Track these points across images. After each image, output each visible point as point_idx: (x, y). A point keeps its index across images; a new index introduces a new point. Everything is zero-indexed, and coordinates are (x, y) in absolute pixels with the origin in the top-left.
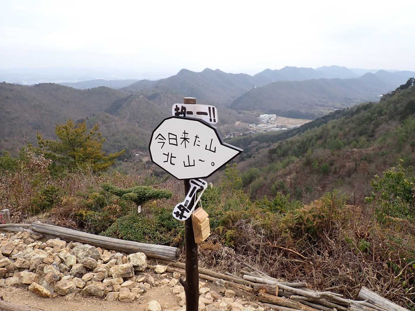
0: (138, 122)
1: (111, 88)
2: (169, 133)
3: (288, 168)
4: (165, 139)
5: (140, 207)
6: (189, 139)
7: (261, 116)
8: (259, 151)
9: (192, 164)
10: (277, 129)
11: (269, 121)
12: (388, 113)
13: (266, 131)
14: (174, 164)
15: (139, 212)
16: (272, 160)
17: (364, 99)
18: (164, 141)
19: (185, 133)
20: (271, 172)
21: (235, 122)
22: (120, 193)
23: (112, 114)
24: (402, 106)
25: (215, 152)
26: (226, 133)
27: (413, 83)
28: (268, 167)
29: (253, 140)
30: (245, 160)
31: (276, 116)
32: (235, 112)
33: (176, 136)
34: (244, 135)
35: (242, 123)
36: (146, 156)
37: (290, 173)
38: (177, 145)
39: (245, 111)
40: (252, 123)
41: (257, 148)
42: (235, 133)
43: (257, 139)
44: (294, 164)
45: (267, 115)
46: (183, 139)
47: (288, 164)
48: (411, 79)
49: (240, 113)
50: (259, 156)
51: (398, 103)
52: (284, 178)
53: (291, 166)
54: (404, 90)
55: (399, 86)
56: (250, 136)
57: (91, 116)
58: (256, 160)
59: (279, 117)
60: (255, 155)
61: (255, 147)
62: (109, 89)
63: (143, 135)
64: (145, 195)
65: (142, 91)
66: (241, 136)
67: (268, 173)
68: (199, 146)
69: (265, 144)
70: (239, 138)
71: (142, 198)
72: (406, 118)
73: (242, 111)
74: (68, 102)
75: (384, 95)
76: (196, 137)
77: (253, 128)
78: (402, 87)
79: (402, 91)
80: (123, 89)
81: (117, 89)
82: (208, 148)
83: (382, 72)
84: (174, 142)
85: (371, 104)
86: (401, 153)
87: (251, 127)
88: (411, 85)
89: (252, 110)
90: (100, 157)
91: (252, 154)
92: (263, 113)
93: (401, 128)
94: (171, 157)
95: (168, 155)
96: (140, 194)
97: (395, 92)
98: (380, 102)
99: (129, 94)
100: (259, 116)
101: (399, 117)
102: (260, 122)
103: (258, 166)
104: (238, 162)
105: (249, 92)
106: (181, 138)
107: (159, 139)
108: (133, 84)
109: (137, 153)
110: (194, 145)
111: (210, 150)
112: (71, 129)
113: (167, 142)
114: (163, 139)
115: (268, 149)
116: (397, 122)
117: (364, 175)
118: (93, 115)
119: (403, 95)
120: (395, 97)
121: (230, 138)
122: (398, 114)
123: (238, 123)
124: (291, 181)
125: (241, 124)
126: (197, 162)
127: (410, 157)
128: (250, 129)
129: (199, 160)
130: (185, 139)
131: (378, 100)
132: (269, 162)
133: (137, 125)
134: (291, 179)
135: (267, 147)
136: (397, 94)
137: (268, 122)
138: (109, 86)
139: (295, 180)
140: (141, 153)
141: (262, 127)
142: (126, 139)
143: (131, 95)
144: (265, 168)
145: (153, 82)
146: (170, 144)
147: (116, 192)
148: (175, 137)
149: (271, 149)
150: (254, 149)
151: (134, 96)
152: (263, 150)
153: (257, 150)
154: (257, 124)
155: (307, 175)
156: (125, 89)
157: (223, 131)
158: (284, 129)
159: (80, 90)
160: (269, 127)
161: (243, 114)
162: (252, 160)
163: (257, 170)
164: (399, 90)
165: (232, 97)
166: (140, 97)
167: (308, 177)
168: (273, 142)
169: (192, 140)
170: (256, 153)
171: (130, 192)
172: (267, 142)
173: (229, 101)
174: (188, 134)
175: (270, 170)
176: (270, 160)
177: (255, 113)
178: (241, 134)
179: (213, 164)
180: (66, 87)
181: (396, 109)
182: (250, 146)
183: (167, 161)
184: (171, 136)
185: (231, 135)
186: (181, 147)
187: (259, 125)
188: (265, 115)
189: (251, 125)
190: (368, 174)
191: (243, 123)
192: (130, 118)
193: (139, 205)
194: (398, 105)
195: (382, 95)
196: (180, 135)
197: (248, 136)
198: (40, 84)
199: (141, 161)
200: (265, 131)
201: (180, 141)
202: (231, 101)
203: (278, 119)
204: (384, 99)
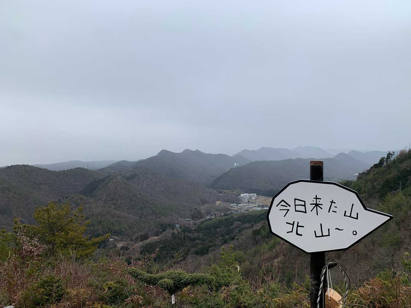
0: (114, 204)
1: (87, 169)
2: (295, 199)
3: (274, 250)
4: (290, 206)
5: (173, 296)
6: (322, 205)
7: (242, 195)
8: (242, 232)
9: (325, 233)
10: (259, 209)
11: (250, 200)
12: (367, 192)
13: (248, 210)
14: (301, 235)
15: (173, 303)
16: (256, 243)
17: (341, 178)
18: (288, 208)
19: (316, 198)
20: (256, 256)
21: (215, 202)
22: (150, 280)
23: (86, 196)
24: (379, 184)
25: (357, 218)
26: (207, 214)
27: (385, 163)
28: (254, 249)
29: (235, 220)
30: (228, 242)
31: (257, 195)
32: (215, 191)
33: (305, 202)
34: (225, 215)
35: (222, 202)
36: (121, 241)
37: (276, 256)
38: (306, 212)
39: (225, 191)
40: (233, 203)
41: (239, 229)
42: (215, 213)
43: (239, 219)
44: (280, 246)
45: (247, 194)
46: (315, 205)
47: (274, 246)
48: (383, 158)
49: (220, 192)
50: (243, 237)
51: (374, 181)
52: (271, 262)
53: (278, 248)
54: (378, 169)
55: (373, 166)
56: (232, 216)
57: (63, 199)
58: (240, 243)
59: (260, 196)
60: (239, 237)
61: (238, 227)
62: (86, 170)
63: (118, 217)
64: (180, 281)
65: (120, 171)
66: (223, 216)
67: (253, 257)
68: (336, 212)
69: (247, 225)
70: (221, 218)
71: (177, 285)
72: (386, 195)
73: (222, 190)
74: (40, 184)
75: (360, 174)
76: (332, 202)
77: (235, 208)
78: (376, 166)
79: (377, 170)
80: (100, 169)
81: (94, 170)
82: (348, 214)
83: (354, 152)
84: (302, 208)
85: (350, 182)
86: (388, 232)
87: (232, 207)
88: (384, 164)
89: (232, 189)
90: (83, 242)
91: (235, 236)
92: (244, 192)
93: (382, 206)
94: (298, 226)
95: (293, 224)
96: (175, 280)
97: (370, 171)
98: (357, 180)
99: (107, 175)
100: (240, 195)
101: (378, 195)
102: (241, 201)
103: (242, 249)
104: (220, 245)
105: (228, 171)
106: (311, 204)
107: (281, 205)
108: (111, 165)
109: (111, 238)
110: (329, 212)
111: (350, 216)
112: (52, 211)
113: (292, 209)
114: (287, 205)
115: (251, 230)
116: (378, 200)
117: (354, 256)
118: (67, 198)
119: (377, 173)
120: (371, 176)
121: (211, 219)
122: (376, 192)
123: (218, 203)
124: (279, 265)
125: (222, 204)
126: (333, 232)
127: (397, 235)
128: (231, 208)
129: (336, 229)
130: (317, 205)
131: (355, 179)
132: (253, 244)
133: (113, 207)
134: (278, 262)
135: (250, 227)
136: (371, 173)
137: (249, 202)
138: (86, 167)
139: (283, 264)
140: (116, 237)
141: (244, 207)
142: (100, 222)
143: (109, 176)
144: (250, 251)
145: (132, 162)
146: (296, 211)
147: (146, 279)
148: (303, 203)
149: (254, 229)
150: (237, 230)
151: (111, 177)
152: (246, 231)
153: (240, 231)
154: (238, 204)
155: (295, 258)
156: (102, 170)
157: (204, 211)
158: (265, 208)
159: (55, 172)
160: (251, 206)
161: (223, 193)
162: (235, 242)
163: (242, 253)
164: (373, 168)
165: (211, 176)
166: (118, 177)
167: (296, 260)
168: (255, 222)
169: (326, 206)
170: (239, 235)
171: (162, 278)
172: (249, 222)
173: (209, 180)
174: (320, 199)
175: (255, 253)
176: (255, 242)
177: (235, 192)
178: (223, 215)
179: (355, 233)
180: (40, 168)
181: (374, 187)
182: (232, 227)
183: (292, 232)
184: (298, 202)
185: (212, 215)
186: (311, 214)
187: (240, 205)
188: (245, 194)
189: (232, 205)
190: (358, 255)
191: (224, 203)
192: (106, 200)
193: (172, 294)
194: (375, 184)
195: (357, 174)
196: (310, 201)
197: (230, 216)
198: (12, 166)
199: (116, 246)
200: (246, 211)
201: (309, 207)
202: (211, 181)
203: (258, 198)
204: (361, 177)
